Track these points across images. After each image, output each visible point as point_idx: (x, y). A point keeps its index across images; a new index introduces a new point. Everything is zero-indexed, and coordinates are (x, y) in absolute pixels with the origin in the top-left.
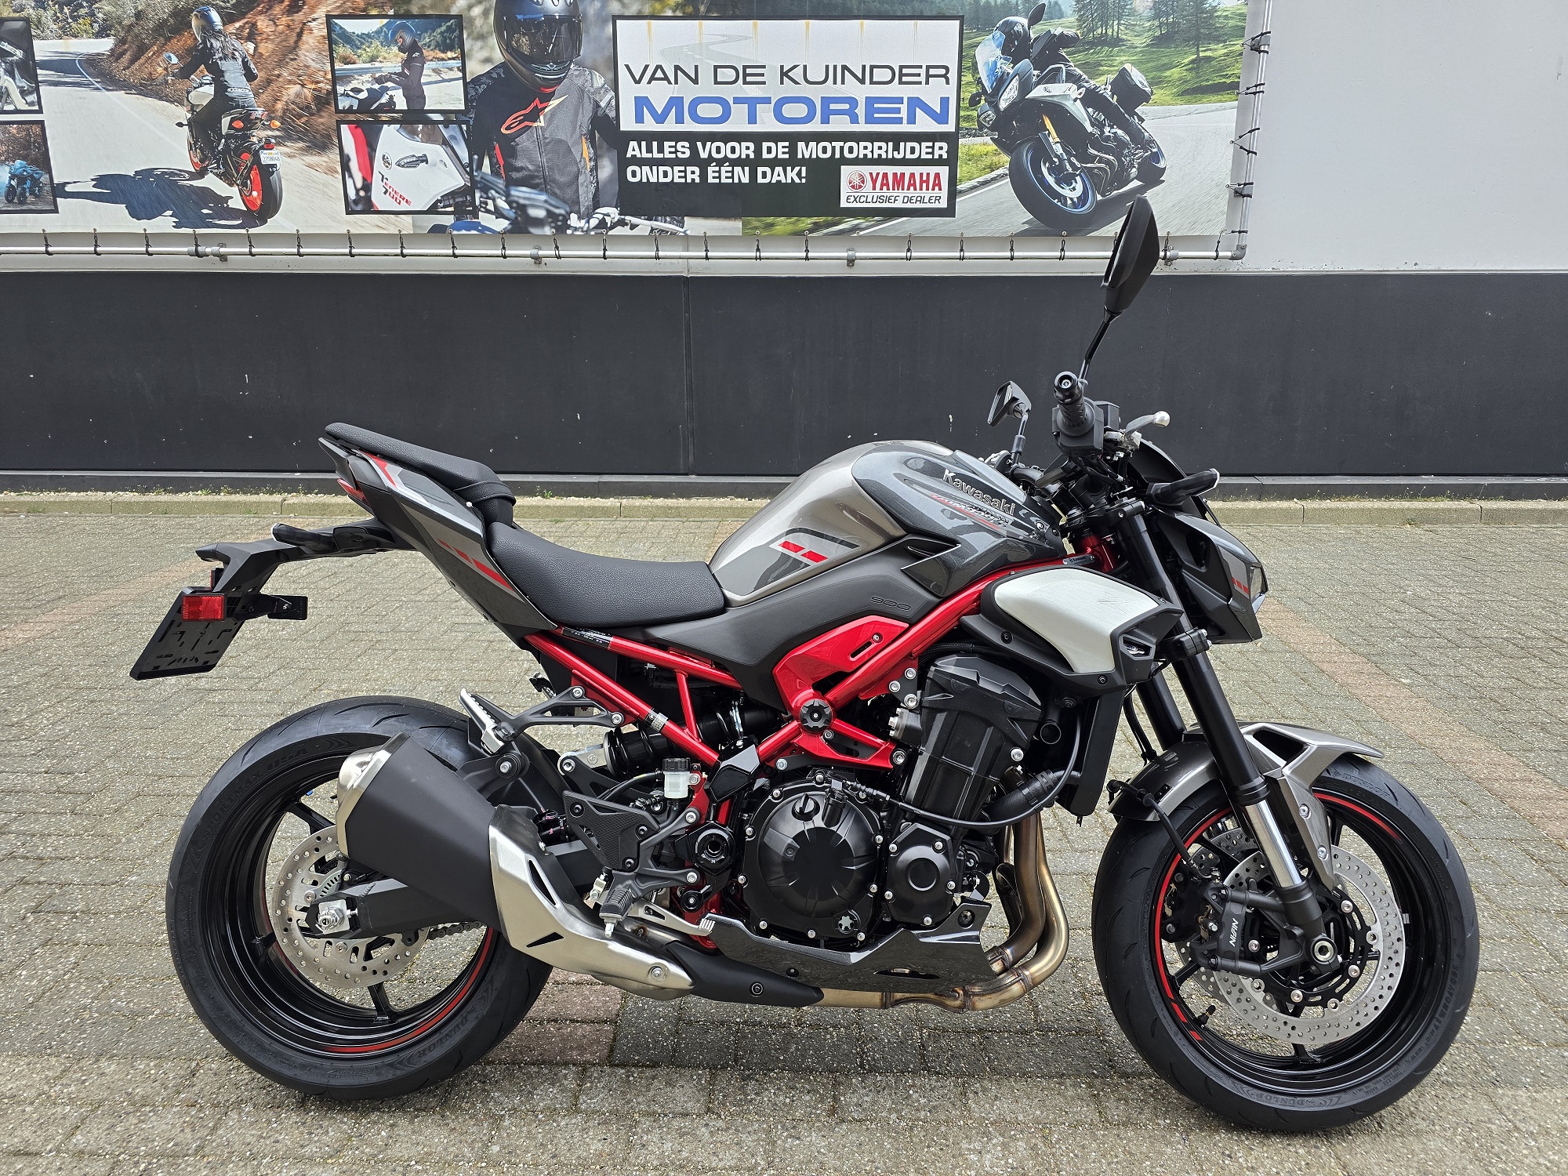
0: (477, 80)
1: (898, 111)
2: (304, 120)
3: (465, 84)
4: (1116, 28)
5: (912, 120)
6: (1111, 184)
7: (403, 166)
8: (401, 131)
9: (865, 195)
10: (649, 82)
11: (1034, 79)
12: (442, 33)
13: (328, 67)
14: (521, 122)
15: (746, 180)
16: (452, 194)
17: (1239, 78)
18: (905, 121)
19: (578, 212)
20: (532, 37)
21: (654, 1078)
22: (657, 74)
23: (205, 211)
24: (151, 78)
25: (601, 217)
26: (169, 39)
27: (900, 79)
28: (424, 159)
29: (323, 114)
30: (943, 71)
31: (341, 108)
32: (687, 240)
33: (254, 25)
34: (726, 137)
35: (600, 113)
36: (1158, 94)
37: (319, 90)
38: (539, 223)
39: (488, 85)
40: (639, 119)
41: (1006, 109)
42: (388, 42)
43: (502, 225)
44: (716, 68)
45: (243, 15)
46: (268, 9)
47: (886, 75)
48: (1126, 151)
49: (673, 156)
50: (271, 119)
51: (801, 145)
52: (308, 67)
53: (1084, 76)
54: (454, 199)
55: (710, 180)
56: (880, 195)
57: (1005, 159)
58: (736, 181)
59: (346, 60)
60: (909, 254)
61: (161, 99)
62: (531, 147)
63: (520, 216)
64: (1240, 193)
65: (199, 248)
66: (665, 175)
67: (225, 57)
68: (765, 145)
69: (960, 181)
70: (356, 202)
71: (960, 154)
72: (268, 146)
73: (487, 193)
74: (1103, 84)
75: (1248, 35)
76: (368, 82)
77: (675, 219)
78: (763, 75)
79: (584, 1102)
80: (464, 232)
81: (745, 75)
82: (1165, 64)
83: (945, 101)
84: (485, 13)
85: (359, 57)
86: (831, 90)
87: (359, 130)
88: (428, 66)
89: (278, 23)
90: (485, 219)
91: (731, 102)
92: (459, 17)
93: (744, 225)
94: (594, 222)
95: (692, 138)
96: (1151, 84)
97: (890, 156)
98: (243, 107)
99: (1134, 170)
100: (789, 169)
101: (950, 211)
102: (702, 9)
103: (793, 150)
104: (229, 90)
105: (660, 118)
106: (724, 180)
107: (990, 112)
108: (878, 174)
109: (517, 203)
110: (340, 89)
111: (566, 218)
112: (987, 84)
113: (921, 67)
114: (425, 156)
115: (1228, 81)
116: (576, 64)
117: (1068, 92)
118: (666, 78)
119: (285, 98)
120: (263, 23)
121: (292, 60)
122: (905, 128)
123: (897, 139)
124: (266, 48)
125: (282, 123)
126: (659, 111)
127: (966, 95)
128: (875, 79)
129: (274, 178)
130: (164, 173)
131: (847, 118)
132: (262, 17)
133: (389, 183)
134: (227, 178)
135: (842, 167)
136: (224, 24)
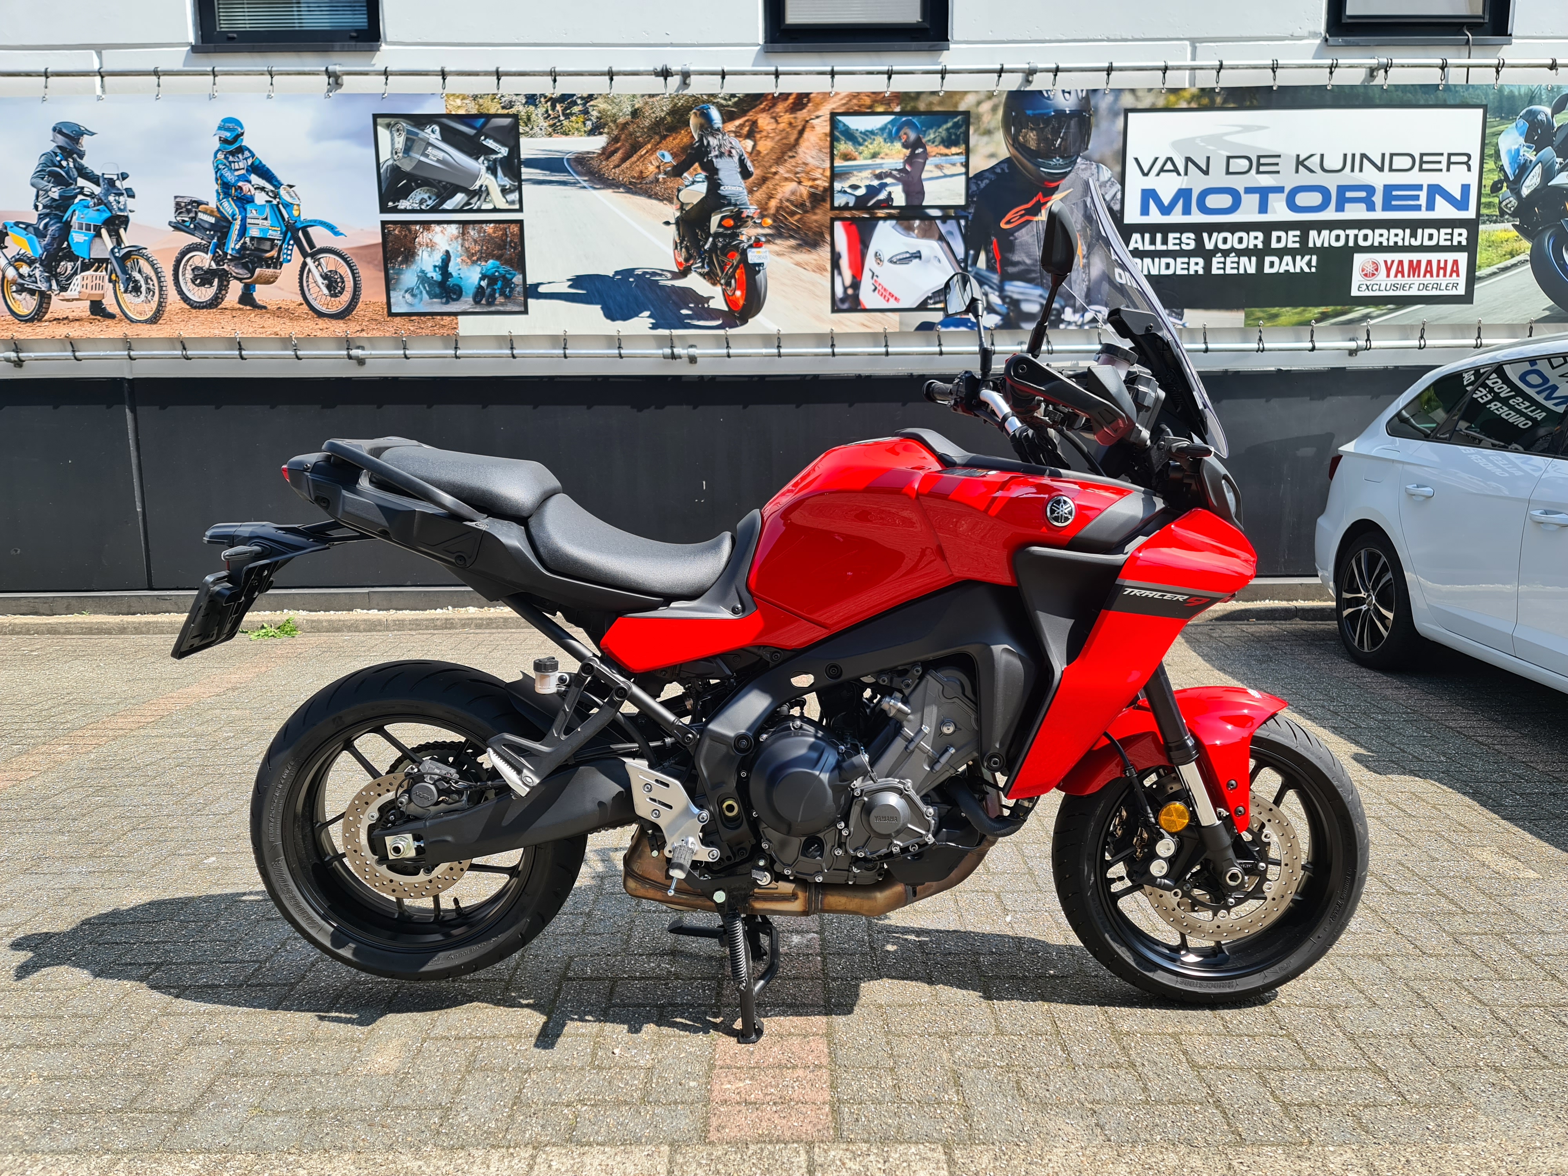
0: (980, 176)
1: (1417, 198)
2: (797, 217)
3: (968, 180)
5: (1431, 206)
7: (895, 263)
8: (898, 227)
9: (1377, 283)
10: (1158, 175)
11: (1558, 167)
12: (948, 130)
13: (827, 165)
14: (1022, 216)
15: (1252, 270)
16: (937, 291)
18: (1424, 208)
19: (1073, 306)
20: (1040, 132)
22: (1168, 166)
23: (686, 311)
24: (640, 176)
25: (1093, 314)
26: (665, 137)
27: (1421, 166)
28: (918, 255)
29: (818, 211)
30: (1465, 159)
31: (836, 204)
33: (754, 123)
34: (1233, 228)
37: (815, 187)
38: (1032, 317)
39: (989, 180)
40: (1145, 211)
41: (1529, 196)
42: (892, 138)
43: (994, 320)
44: (1229, 158)
45: (744, 113)
46: (770, 108)
47: (1406, 162)
49: (1177, 248)
50: (762, 216)
51: (1313, 234)
52: (804, 163)
54: (939, 295)
55: (1215, 271)
56: (1391, 282)
57: (1527, 245)
58: (1241, 271)
59: (846, 157)
60: (1422, 342)
61: (649, 197)
62: (1030, 240)
63: (1013, 311)
65: (674, 350)
66: (1168, 266)
67: (721, 155)
68: (1275, 234)
69: (1480, 266)
70: (843, 300)
71: (1480, 240)
72: (757, 244)
73: (980, 288)
76: (867, 178)
78: (1277, 164)
80: (952, 328)
81: (1259, 165)
83: (1466, 188)
84: (994, 109)
85: (860, 153)
86: (1349, 178)
87: (854, 227)
89: (780, 120)
91: (1242, 192)
92: (967, 114)
93: (1247, 317)
94: (1089, 316)
95: (1198, 229)
97: (1407, 244)
98: (735, 205)
100: (1298, 258)
101: (1465, 299)
102: (1217, 99)
103: (1304, 239)
104: (722, 188)
105: (1165, 210)
106: (1229, 271)
107: (1511, 199)
108: (1393, 262)
109: (1011, 298)
110: (837, 186)
112: (1509, 171)
113: (1442, 154)
114: (919, 252)
116: (1083, 158)
118: (1175, 170)
119: (779, 196)
120: (764, 121)
121: (791, 157)
122: (1423, 215)
123: (1414, 226)
124: (765, 146)
125: (774, 221)
126: (1166, 203)
127: (1488, 182)
128: (1394, 167)
129: (760, 277)
130: (645, 273)
131: (1363, 206)
132: (764, 115)
133: (879, 280)
134: (711, 277)
135: (1357, 256)
136: (724, 122)
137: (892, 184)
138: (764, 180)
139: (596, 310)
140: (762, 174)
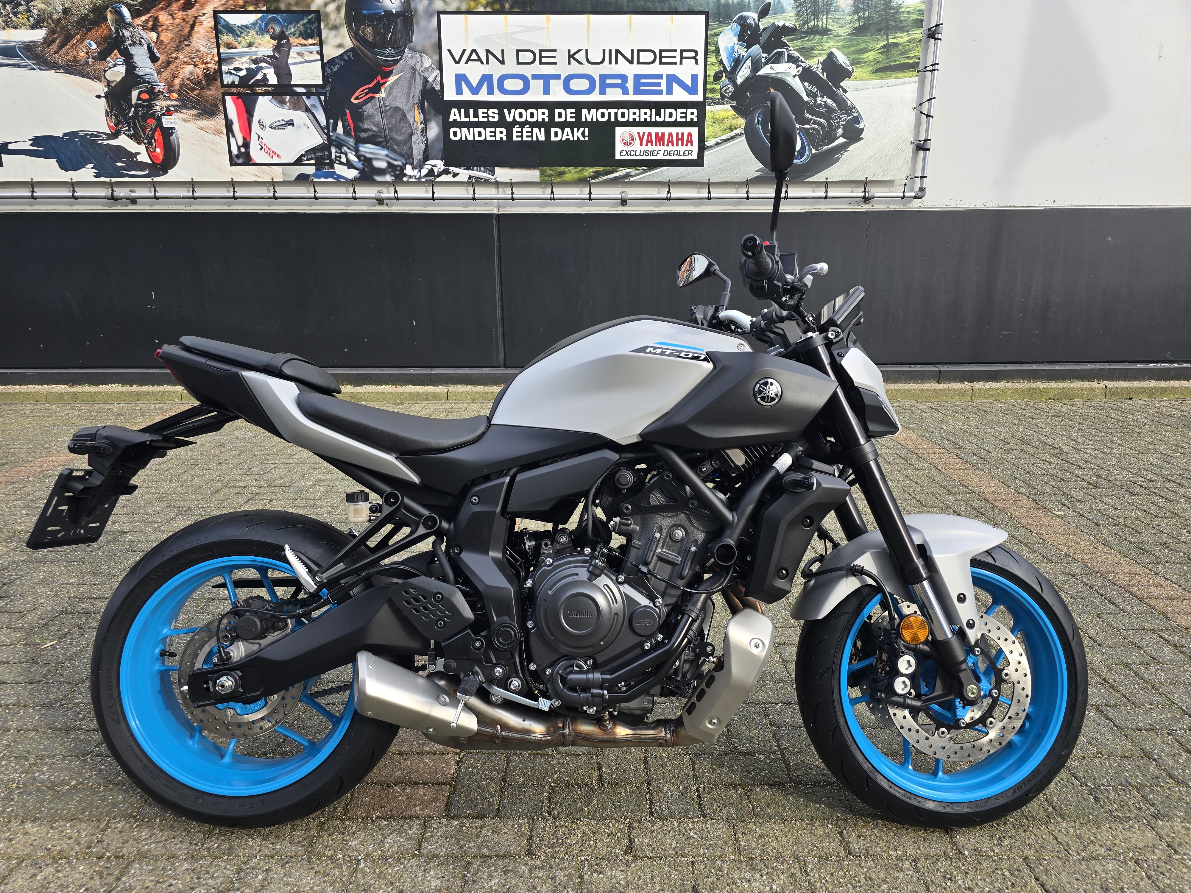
0: (332, 61)
1: (659, 85)
2: (196, 92)
3: (323, 65)
4: (825, 21)
5: (669, 92)
6: (823, 141)
7: (274, 128)
8: (273, 101)
9: (635, 149)
10: (466, 63)
11: (763, 60)
12: (304, 25)
13: (215, 52)
14: (367, 94)
15: (542, 138)
16: (314, 150)
17: (919, 59)
18: (664, 92)
19: (412, 164)
20: (375, 28)
21: (482, 827)
22: (473, 57)
23: (119, 164)
24: (75, 60)
25: (430, 167)
26: (89, 30)
27: (660, 60)
28: (291, 123)
29: (211, 88)
30: (693, 54)
31: (225, 83)
32: (497, 184)
33: (156, 19)
34: (526, 105)
35: (428, 87)
36: (858, 72)
37: (208, 69)
38: (381, 172)
39: (341, 65)
40: (459, 91)
41: (742, 83)
42: (262, 31)
43: (352, 174)
44: (518, 51)
45: (147, 11)
46: (167, 7)
47: (649, 57)
48: (834, 116)
49: (486, 120)
50: (170, 92)
51: (585, 111)
52: (198, 51)
53: (801, 58)
54: (315, 153)
55: (515, 139)
56: (645, 150)
57: (741, 122)
58: (535, 139)
59: (229, 46)
60: (669, 195)
61: (83, 76)
62: (375, 113)
63: (367, 167)
64: (921, 147)
65: (115, 193)
66: (480, 134)
67: (134, 44)
68: (557, 111)
69: (708, 138)
70: (238, 156)
71: (707, 118)
72: (168, 113)
73: (340, 149)
74: (815, 63)
75: (925, 27)
76: (246, 63)
77: (488, 169)
78: (554, 57)
79: (426, 848)
80: (323, 179)
81: (541, 57)
82: (863, 49)
83: (695, 77)
84: (338, 9)
85: (239, 43)
86: (607, 68)
87: (240, 100)
88: (294, 51)
89: (175, 16)
90: (340, 170)
91: (530, 78)
92: (317, 13)
93: (541, 173)
94: (424, 171)
95: (500, 106)
96: (852, 64)
97: (653, 120)
98: (149, 83)
99: (840, 130)
100: (575, 130)
101: (699, 162)
102: (507, 6)
103: (578, 115)
104: (137, 69)
105: (475, 91)
106: (525, 139)
107: (729, 86)
108: (644, 134)
109: (364, 156)
110: (225, 68)
111: (403, 168)
112: (727, 64)
113: (675, 51)
114: (292, 120)
115: (911, 61)
116: (410, 49)
117: (788, 70)
118: (479, 59)
119: (181, 76)
120: (164, 17)
121: (187, 46)
122: (664, 98)
123: (658, 106)
124: (166, 37)
125: (179, 95)
126: (474, 83)
127: (711, 72)
128: (641, 60)
129: (173, 138)
130: (86, 135)
131: (619, 90)
132: (163, 12)
133: (264, 141)
134: (136, 138)
135: (617, 128)
136: (133, 18)
137: (267, 68)
138: (168, 63)
139: (53, 163)
140: (165, 58)
